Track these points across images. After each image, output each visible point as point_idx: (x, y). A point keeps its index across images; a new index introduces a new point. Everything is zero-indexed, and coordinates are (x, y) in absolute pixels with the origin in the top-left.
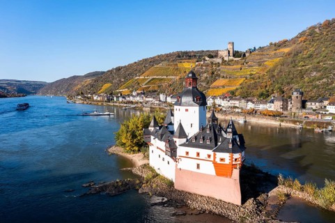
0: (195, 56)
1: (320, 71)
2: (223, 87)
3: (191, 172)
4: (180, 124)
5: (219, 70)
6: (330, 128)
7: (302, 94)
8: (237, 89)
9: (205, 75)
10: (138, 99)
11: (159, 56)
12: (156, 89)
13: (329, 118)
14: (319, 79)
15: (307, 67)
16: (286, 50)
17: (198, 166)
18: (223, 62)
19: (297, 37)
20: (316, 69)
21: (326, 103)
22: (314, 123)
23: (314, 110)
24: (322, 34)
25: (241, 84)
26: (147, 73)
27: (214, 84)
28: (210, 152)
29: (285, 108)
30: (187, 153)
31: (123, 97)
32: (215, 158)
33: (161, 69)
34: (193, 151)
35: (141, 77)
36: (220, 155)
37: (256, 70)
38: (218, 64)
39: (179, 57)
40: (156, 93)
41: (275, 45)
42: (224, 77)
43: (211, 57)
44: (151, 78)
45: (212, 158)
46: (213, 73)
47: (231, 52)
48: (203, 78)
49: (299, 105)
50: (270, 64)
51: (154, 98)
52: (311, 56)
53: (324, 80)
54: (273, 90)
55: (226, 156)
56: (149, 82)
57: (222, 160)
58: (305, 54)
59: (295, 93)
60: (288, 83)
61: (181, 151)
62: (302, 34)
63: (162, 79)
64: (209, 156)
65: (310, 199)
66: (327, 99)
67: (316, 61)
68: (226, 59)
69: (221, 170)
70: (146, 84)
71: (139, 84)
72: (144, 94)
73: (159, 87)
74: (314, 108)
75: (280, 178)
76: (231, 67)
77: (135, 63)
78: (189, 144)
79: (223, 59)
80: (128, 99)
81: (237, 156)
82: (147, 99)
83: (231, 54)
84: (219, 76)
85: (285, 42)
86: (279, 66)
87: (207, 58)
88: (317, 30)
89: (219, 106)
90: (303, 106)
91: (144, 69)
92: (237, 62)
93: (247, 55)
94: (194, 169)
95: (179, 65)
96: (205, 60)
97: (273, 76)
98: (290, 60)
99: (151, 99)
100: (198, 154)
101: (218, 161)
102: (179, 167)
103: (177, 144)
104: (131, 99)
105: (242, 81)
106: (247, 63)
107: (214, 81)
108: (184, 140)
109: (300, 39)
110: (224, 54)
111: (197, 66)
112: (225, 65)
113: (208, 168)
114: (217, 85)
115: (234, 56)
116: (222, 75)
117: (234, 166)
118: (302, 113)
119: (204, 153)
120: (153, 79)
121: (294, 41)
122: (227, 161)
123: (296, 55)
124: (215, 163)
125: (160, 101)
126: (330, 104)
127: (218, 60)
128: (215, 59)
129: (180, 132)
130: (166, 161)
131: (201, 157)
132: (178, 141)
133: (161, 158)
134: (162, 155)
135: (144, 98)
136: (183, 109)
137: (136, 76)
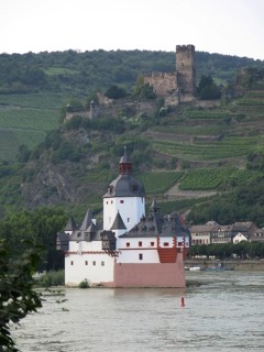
3: (133, 265)
4: (119, 216)
17: (141, 257)
28: (154, 240)
30: (128, 244)
32: (158, 243)
34: (134, 242)
36: (163, 240)
45: (155, 246)
47: (188, 79)
55: (170, 240)
57: (166, 244)
61: (121, 243)
64: (152, 243)
69: (165, 255)
78: (129, 235)
79: (160, 102)
81: (180, 239)
83: (188, 87)
94: (137, 261)
100: (140, 244)
101: (162, 246)
102: (118, 262)
103: (116, 236)
108: (123, 232)
113: (152, 257)
115: (197, 92)
117: (178, 250)
119: (146, 242)
124: (159, 249)
129: (119, 223)
130: (98, 263)
131: (143, 246)
132: (117, 233)
133: (90, 263)
134: (91, 258)
136: (117, 200)
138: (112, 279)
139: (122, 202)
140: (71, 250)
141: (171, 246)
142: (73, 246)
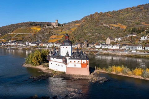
0: (39, 24)
1: (91, 33)
2: (55, 38)
3: (72, 68)
5: (52, 31)
6: (98, 53)
7: (87, 41)
8: (61, 40)
9: (46, 33)
10: (13, 44)
11: (20, 23)
12: (21, 39)
13: (97, 50)
14: (91, 36)
15: (87, 31)
16: (78, 24)
17: (75, 65)
18: (54, 28)
19: (81, 20)
20: (90, 32)
21: (95, 45)
22: (93, 51)
23: (92, 47)
24: (90, 19)
25: (62, 38)
26: (15, 31)
27: (51, 37)
28: (80, 61)
29: (81, 46)
31: (4, 43)
32: (81, 62)
33: (22, 30)
34: (73, 61)
35: (11, 33)
36: (83, 61)
37: (67, 32)
38: (52, 29)
39: (31, 24)
40: (22, 41)
41: (74, 22)
42: (55, 34)
43: (48, 25)
44: (17, 34)
45: (80, 62)
46: (50, 33)
47: (57, 24)
48: (45, 35)
49: (87, 45)
50: (73, 29)
51: (22, 43)
52: (87, 27)
53: (93, 36)
54: (75, 40)
55: (85, 61)
56: (17, 36)
57: (84, 62)
58: (85, 26)
59: (85, 41)
60: (81, 37)
61: (69, 61)
62: (83, 19)
63: (24, 35)
64: (79, 62)
65: (105, 72)
66: (95, 43)
67: (89, 29)
68: (55, 27)
69: (83, 66)
70: (15, 37)
71: (11, 37)
72: (15, 41)
73: (23, 38)
74: (91, 46)
75: (95, 67)
76: (57, 30)
77: (7, 26)
78: (71, 58)
79: (54, 26)
80: (7, 44)
81: (88, 61)
82: (18, 44)
83: (57, 25)
84: (52, 34)
85: (77, 21)
86: (77, 31)
87: (47, 26)
88: (88, 18)
89: (56, 46)
90: (88, 46)
91: (13, 29)
92: (60, 28)
93: (64, 25)
95: (32, 28)
96: (45, 26)
97: (75, 35)
98: (80, 28)
99: (20, 44)
100: (75, 61)
101: (82, 63)
102: (68, 67)
103: (67, 59)
104: (9, 44)
105: (62, 36)
106: (64, 29)
107: (51, 36)
108: (69, 57)
109: (83, 21)
110: (54, 24)
111: (42, 29)
112: (55, 29)
113: (79, 66)
114: (52, 38)
115: (58, 25)
116: (54, 33)
117: (87, 64)
118: (88, 48)
119: (77, 61)
120: (19, 34)
121: (81, 21)
122: (85, 63)
123: (82, 27)
124: (81, 64)
125: (26, 45)
126: (96, 45)
127: (52, 27)
128: (50, 27)
129: (68, 55)
130: (60, 65)
131: (76, 62)
132: (67, 58)
133: (58, 65)
134: (58, 64)
135: (17, 44)
136: (65, 47)
137: (9, 33)
138: (65, 72)
139: (67, 47)
140: (51, 60)
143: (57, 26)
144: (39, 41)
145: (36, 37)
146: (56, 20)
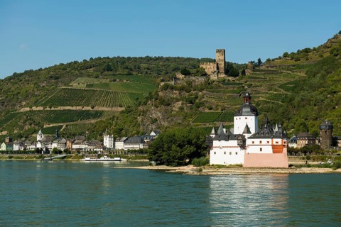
2: (214, 123)
3: (256, 154)
4: (247, 126)
5: (203, 96)
7: (331, 127)
9: (179, 104)
10: (55, 146)
17: (261, 149)
28: (270, 140)
30: (253, 143)
32: (272, 142)
34: (257, 141)
35: (35, 109)
36: (275, 140)
41: (292, 56)
42: (212, 108)
45: (270, 143)
55: (279, 140)
57: (277, 142)
59: (323, 127)
61: (249, 142)
64: (268, 142)
68: (214, 77)
69: (276, 149)
78: (254, 137)
79: (208, 77)
80: (32, 147)
81: (285, 140)
84: (203, 106)
90: (335, 145)
94: (259, 152)
96: (176, 78)
100: (261, 142)
101: (274, 143)
102: (247, 152)
103: (246, 137)
108: (250, 135)
110: (210, 68)
113: (268, 150)
115: (227, 73)
116: (208, 104)
117: (284, 146)
119: (264, 141)
124: (273, 146)
128: (194, 78)
129: (248, 130)
130: (233, 153)
131: (263, 143)
132: (247, 136)
133: (228, 153)
134: (228, 150)
135: (69, 144)
136: (243, 118)
137: (21, 106)
138: (243, 163)
139: (246, 118)
140: (214, 145)
141: (280, 143)
142: (216, 143)
143: (223, 76)
144: (153, 134)
145: (140, 119)
146: (218, 51)
